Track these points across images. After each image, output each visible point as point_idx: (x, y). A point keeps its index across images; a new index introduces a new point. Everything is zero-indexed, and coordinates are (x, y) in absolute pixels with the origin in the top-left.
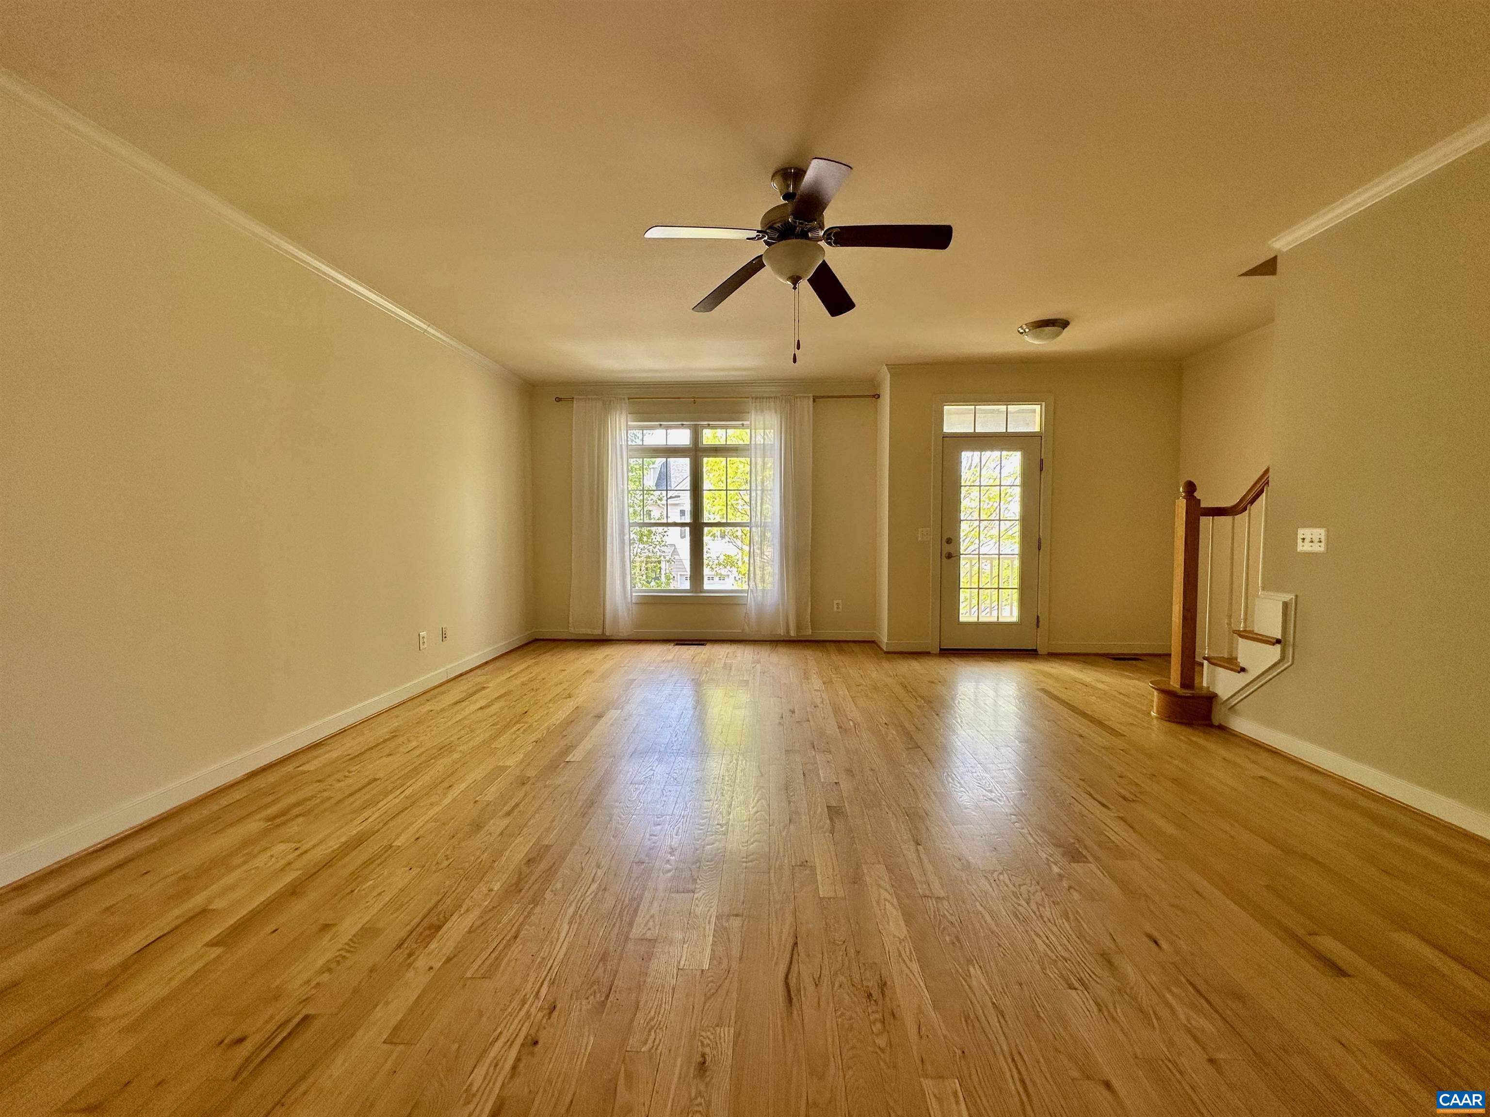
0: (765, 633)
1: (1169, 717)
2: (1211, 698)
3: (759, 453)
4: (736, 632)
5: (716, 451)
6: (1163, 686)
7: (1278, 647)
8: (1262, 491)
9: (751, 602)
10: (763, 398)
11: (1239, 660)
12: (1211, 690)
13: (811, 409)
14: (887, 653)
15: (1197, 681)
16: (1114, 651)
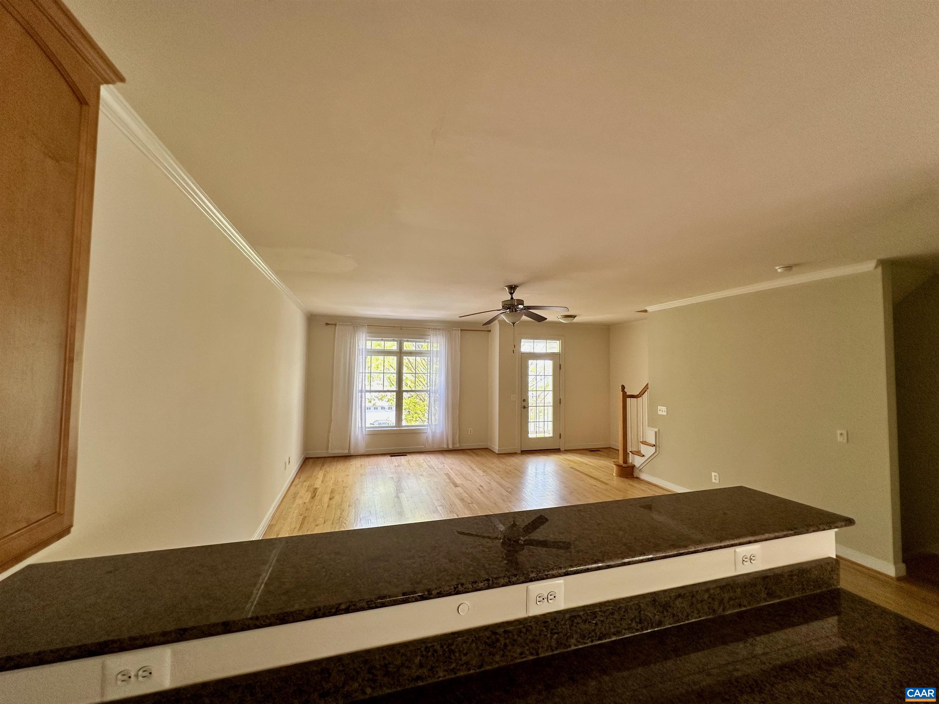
0: (436, 448)
1: (620, 475)
2: (633, 467)
3: (435, 355)
4: (422, 447)
5: (410, 353)
6: (617, 463)
7: (654, 447)
8: (646, 391)
9: (429, 432)
10: (437, 329)
11: (641, 452)
12: (633, 464)
13: (460, 336)
14: (498, 454)
15: (628, 461)
16: (589, 448)
